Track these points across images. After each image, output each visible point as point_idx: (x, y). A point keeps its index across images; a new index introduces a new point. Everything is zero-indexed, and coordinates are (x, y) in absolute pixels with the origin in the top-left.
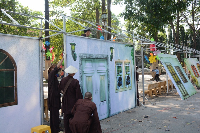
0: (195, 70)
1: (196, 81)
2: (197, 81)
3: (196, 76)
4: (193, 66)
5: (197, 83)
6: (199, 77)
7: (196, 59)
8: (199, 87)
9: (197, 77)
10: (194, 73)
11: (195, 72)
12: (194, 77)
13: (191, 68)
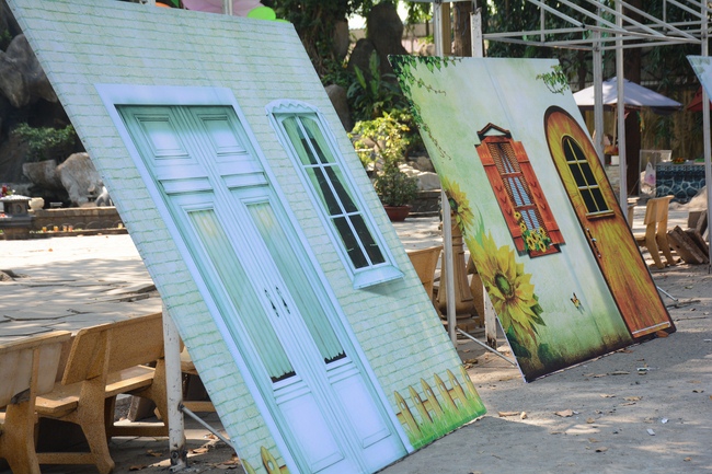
0: (516, 185)
1: (510, 298)
2: (523, 292)
3: (518, 239)
4: (497, 145)
5: (520, 313)
6: (557, 249)
7: (549, 65)
8: (542, 349)
9: (533, 254)
10: (508, 215)
11: (522, 198)
12: (501, 257)
13: (475, 160)
